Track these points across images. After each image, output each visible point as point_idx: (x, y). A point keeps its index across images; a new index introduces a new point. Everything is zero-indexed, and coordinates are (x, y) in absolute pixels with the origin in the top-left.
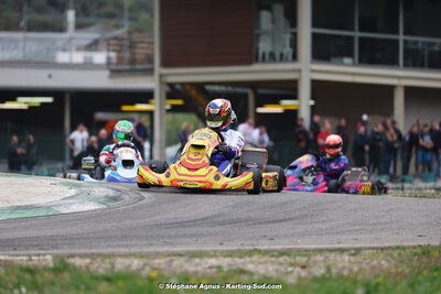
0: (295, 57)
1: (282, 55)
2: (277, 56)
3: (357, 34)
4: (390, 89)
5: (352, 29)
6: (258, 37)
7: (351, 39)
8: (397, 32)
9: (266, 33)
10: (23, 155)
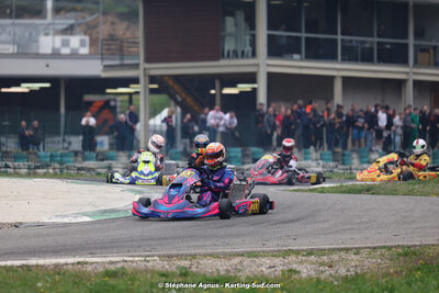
0: (254, 54)
1: (243, 52)
2: (240, 54)
3: (304, 35)
4: (331, 79)
5: (300, 31)
6: (223, 37)
7: (299, 39)
8: (336, 34)
9: (231, 35)
10: (31, 136)
